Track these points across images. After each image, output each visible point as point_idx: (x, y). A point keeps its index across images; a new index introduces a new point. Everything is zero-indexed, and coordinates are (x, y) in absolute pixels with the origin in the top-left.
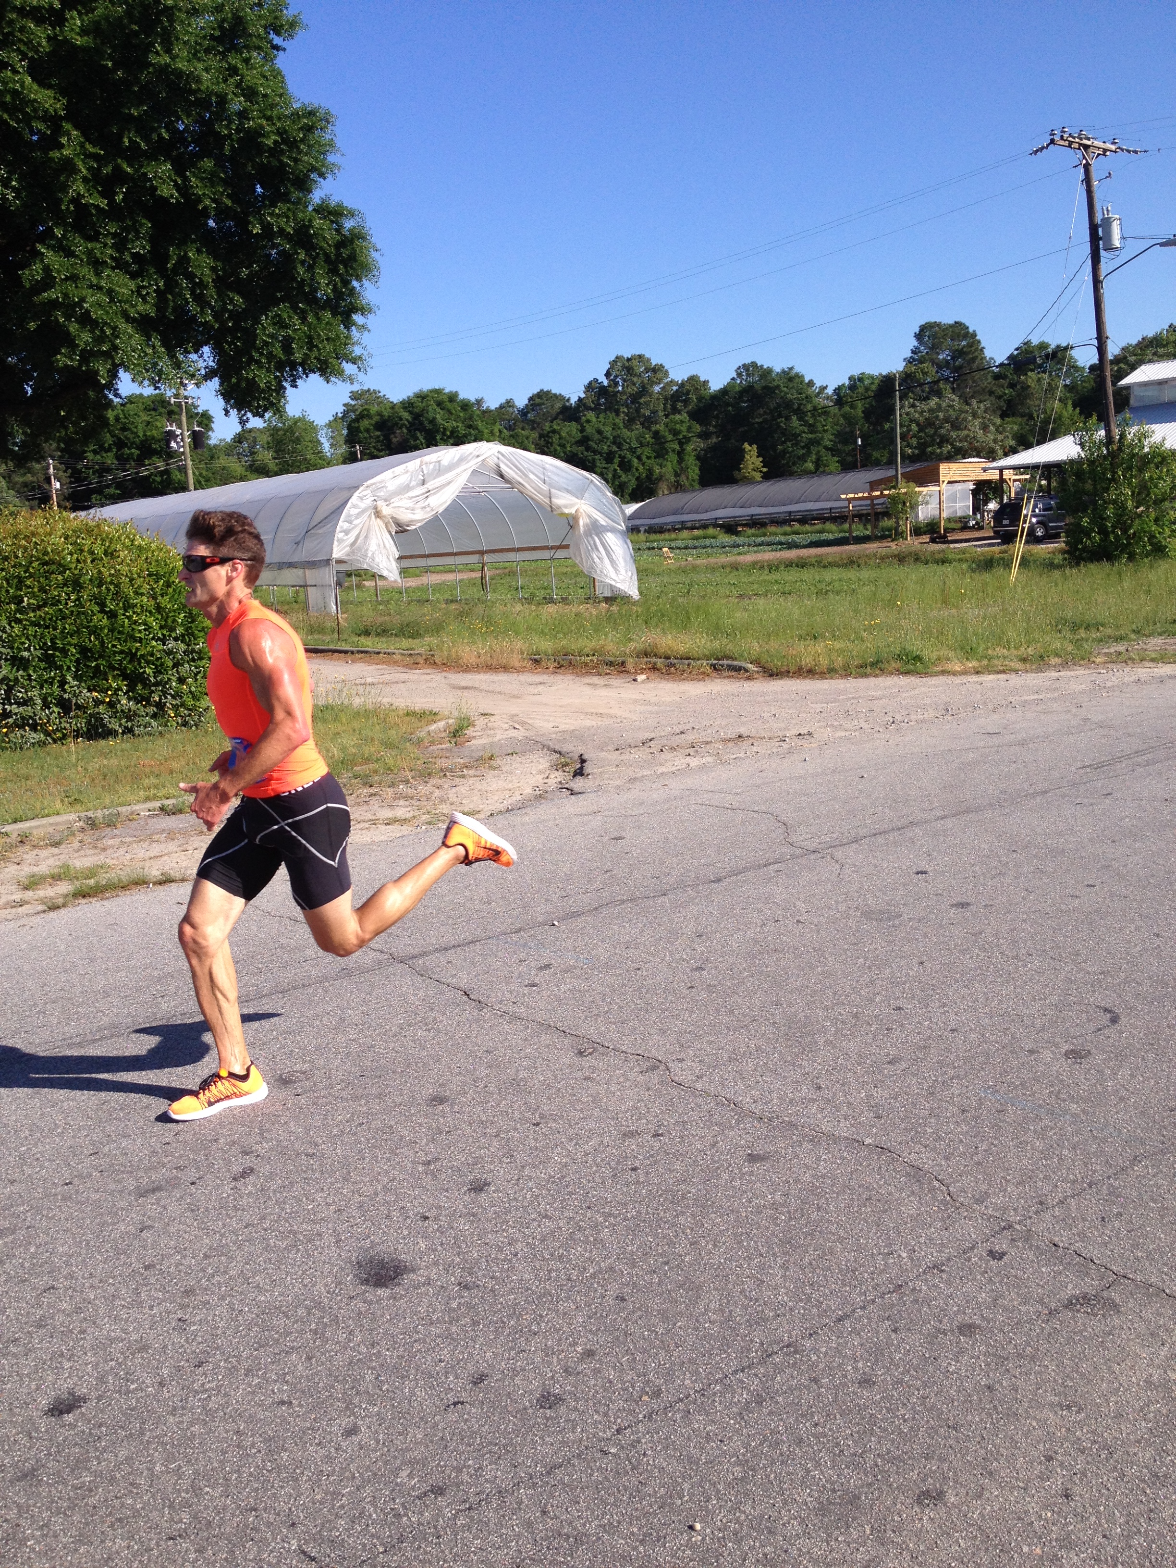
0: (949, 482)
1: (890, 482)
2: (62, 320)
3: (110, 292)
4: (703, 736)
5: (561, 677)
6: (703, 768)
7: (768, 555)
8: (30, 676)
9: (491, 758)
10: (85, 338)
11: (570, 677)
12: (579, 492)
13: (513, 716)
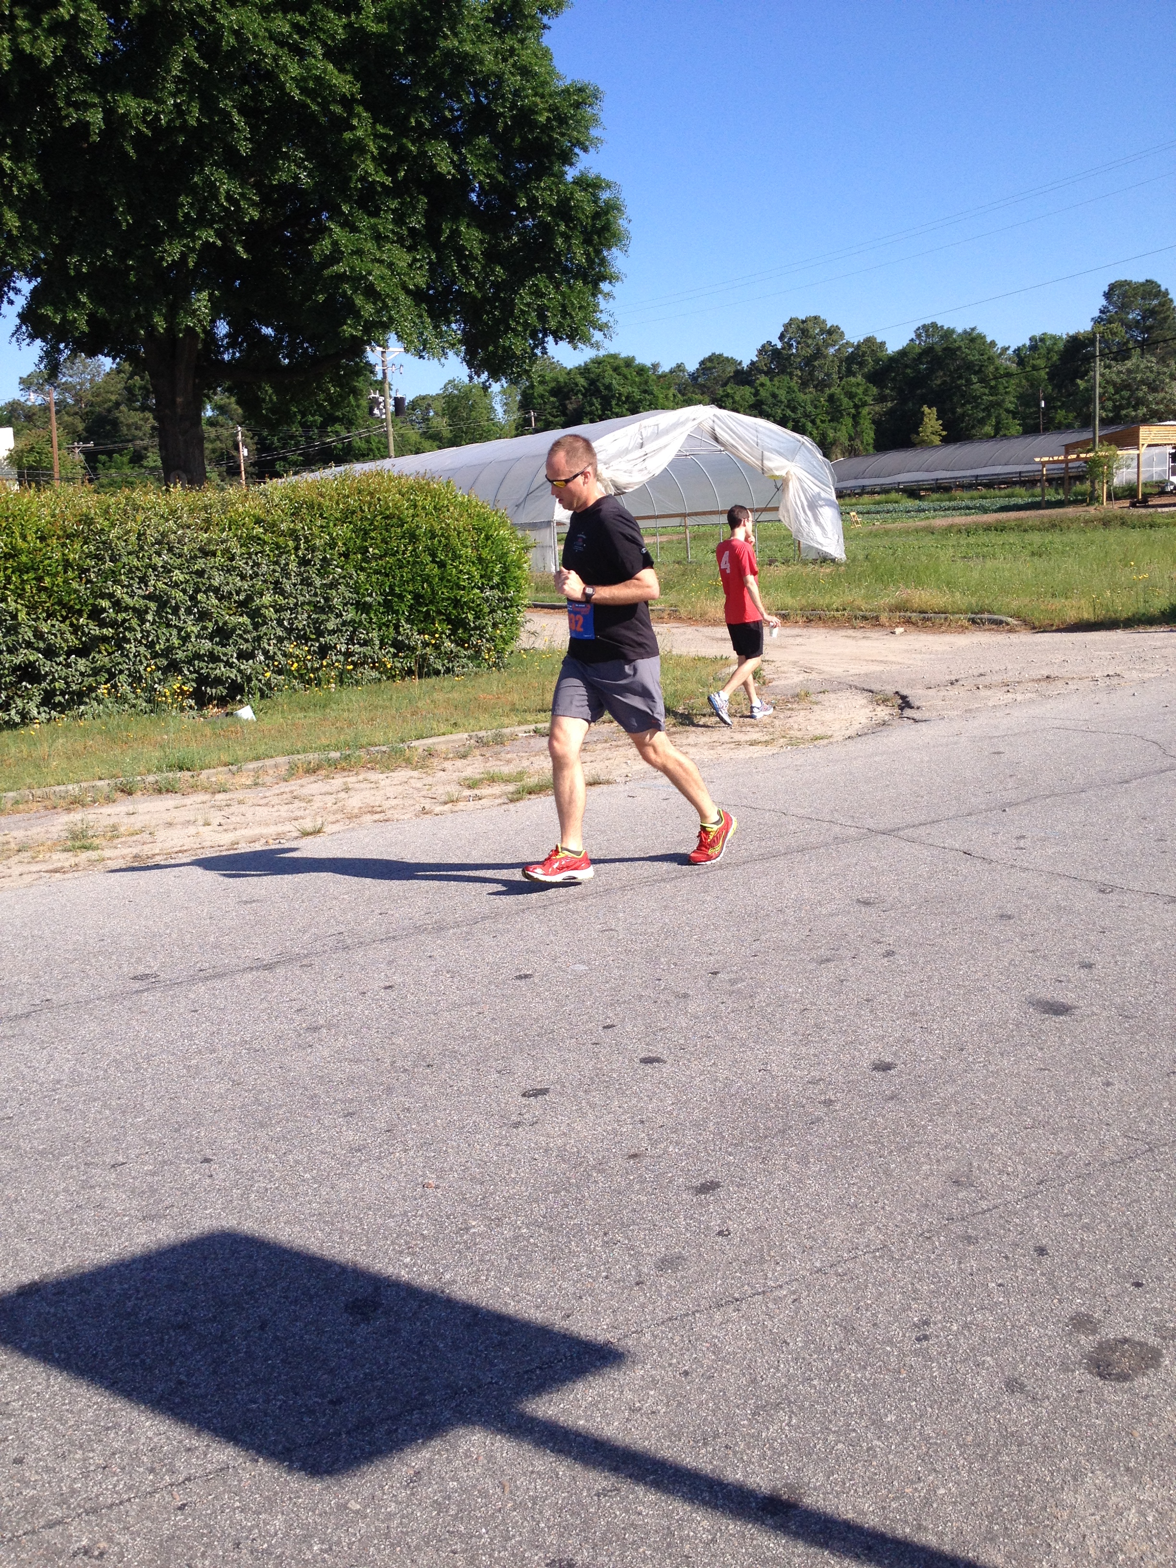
0: (1149, 446)
1: (1086, 445)
2: (349, 293)
3: (391, 265)
4: (1011, 677)
5: (815, 631)
6: (1031, 701)
7: (960, 520)
8: (371, 619)
9: (807, 694)
10: (368, 310)
11: (822, 631)
12: (790, 454)
13: (795, 663)
